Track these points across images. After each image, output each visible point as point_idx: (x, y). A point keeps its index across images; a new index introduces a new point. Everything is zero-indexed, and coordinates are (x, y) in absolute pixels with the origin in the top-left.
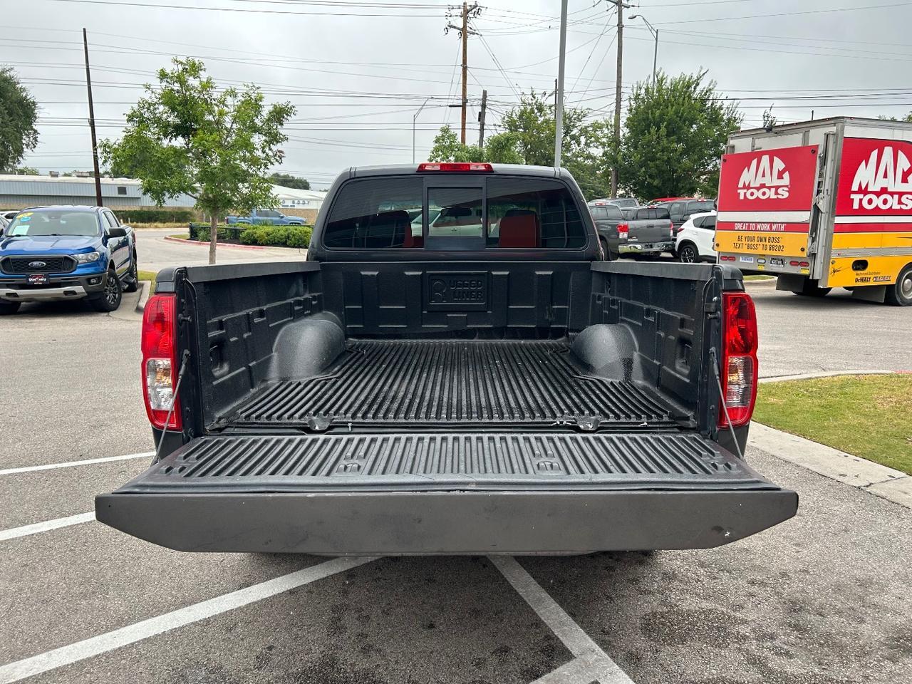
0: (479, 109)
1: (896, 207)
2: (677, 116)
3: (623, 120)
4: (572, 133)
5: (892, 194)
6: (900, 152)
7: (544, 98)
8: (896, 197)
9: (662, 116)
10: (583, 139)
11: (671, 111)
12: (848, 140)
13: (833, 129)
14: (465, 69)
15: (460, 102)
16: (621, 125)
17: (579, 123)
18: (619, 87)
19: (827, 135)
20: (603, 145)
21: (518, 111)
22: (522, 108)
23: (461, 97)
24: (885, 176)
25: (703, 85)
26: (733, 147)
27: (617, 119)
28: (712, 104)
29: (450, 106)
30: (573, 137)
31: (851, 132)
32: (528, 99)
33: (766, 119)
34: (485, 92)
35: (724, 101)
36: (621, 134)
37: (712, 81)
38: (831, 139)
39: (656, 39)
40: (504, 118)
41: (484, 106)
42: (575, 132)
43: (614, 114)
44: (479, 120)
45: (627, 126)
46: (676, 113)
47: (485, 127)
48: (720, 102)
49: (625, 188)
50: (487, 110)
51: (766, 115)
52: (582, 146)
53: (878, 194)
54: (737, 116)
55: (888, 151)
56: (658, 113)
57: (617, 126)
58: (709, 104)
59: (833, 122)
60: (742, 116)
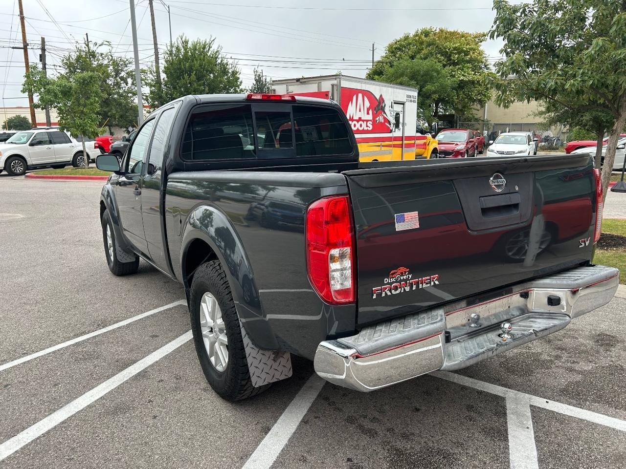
0: (40, 52)
1: (366, 128)
2: (201, 68)
3: (162, 68)
4: (120, 75)
5: (363, 121)
6: (365, 97)
7: (95, 48)
8: (365, 122)
9: (191, 67)
10: (130, 81)
11: (197, 64)
12: (344, 89)
13: (335, 82)
14: (22, 19)
15: (22, 46)
16: (161, 71)
17: (126, 69)
18: (156, 44)
19: (333, 86)
20: (151, 86)
21: (74, 56)
22: (78, 53)
23: (22, 41)
24: (360, 111)
25: (214, 47)
26: (274, 90)
27: (158, 67)
28: (222, 61)
29: (13, 48)
30: (122, 79)
31: (345, 84)
32: (83, 47)
33: (256, 73)
34: (43, 39)
35: (228, 60)
36: (162, 78)
37: (219, 46)
38: (335, 87)
39: (169, 12)
40: (63, 60)
41: (43, 50)
42: (123, 74)
43: (154, 64)
44: (41, 61)
45: (164, 72)
46: (201, 66)
47: (47, 67)
48: (225, 60)
50: (46, 53)
51: (255, 70)
52: (129, 85)
53: (358, 121)
54: (237, 70)
55: (360, 95)
56: (187, 65)
57: (158, 72)
58: (219, 61)
59: (334, 77)
60: (240, 69)
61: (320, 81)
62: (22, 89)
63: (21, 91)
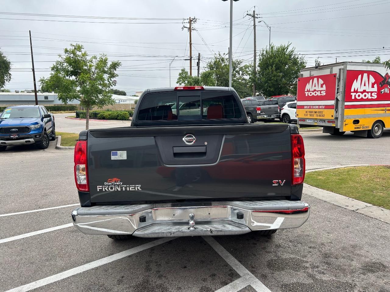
0: (197, 61)
1: (370, 98)
2: (280, 62)
3: (257, 64)
4: (236, 70)
5: (368, 92)
6: (370, 76)
7: (224, 56)
8: (370, 94)
9: (273, 62)
10: (241, 72)
11: (277, 60)
12: (349, 71)
13: (342, 67)
14: (191, 44)
15: (189, 58)
16: (257, 66)
17: (239, 66)
18: (255, 51)
19: (340, 70)
20: (249, 74)
21: (213, 61)
22: (215, 60)
23: (189, 56)
24: (365, 85)
25: (290, 49)
26: (302, 75)
27: (255, 64)
28: (294, 57)
29: (185, 60)
30: (237, 72)
31: (350, 68)
32: (218, 56)
33: (316, 62)
34: (199, 54)
35: (299, 56)
36: (257, 70)
37: (293, 47)
38: (342, 71)
39: (270, 30)
40: (208, 64)
41: (199, 59)
42: (237, 69)
43: (253, 61)
44: (197, 65)
45: (259, 66)
46: (279, 61)
47: (200, 68)
48: (297, 56)
49: (259, 92)
50: (200, 61)
51: (316, 60)
52: (240, 75)
53: (362, 93)
54: (304, 61)
55: (365, 75)
56: (271, 61)
57: (255, 66)
58: (293, 57)
59: (342, 64)
60: (306, 61)
61: (332, 67)
62: (177, 82)
63: (176, 83)
